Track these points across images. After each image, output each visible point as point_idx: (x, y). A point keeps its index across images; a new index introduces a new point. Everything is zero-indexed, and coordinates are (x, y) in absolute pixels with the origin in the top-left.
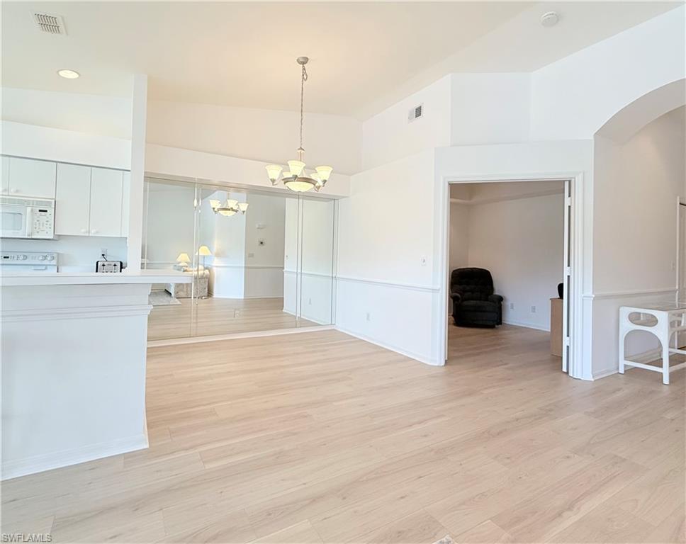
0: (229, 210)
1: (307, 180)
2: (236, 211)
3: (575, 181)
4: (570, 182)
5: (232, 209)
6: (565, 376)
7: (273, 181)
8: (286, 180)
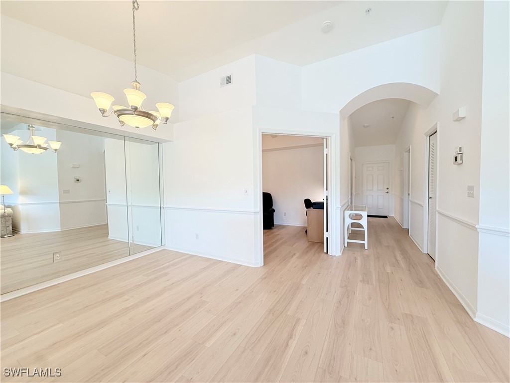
0: (35, 147)
1: (147, 115)
2: (46, 149)
3: (331, 139)
4: (326, 139)
5: (39, 147)
6: (326, 255)
7: (103, 111)
8: (120, 113)
